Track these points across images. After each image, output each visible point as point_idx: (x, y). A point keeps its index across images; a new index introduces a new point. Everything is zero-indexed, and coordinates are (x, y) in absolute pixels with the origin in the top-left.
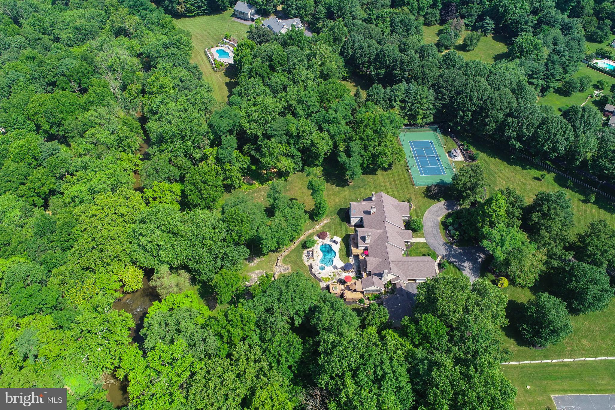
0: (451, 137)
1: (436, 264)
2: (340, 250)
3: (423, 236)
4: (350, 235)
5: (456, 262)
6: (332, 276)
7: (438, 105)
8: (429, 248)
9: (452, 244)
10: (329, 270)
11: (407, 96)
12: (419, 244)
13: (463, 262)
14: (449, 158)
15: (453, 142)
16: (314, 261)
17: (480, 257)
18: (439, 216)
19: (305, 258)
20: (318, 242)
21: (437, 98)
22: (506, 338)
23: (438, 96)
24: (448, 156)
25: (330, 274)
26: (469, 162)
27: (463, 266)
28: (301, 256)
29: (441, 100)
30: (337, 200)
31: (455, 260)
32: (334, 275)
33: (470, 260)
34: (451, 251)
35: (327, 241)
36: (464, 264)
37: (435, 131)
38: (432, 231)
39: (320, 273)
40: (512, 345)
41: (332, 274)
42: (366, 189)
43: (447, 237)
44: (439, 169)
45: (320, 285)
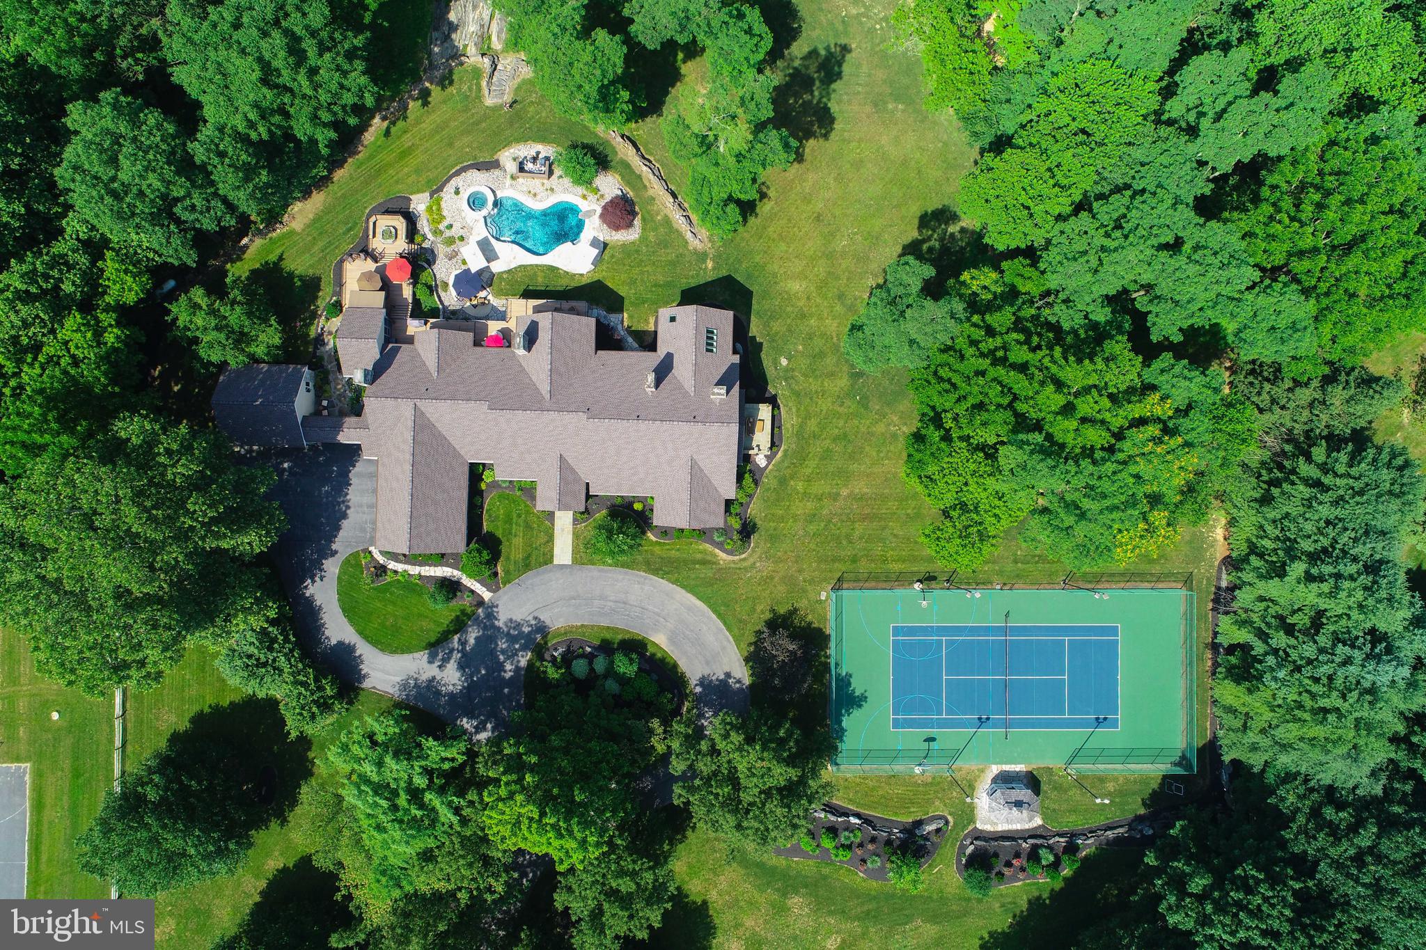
0: (1139, 819)
1: (457, 574)
2: (553, 269)
3: (578, 560)
4: (620, 309)
5: (463, 643)
6: (448, 233)
7: (1289, 798)
8: (527, 565)
9: (540, 651)
10: (476, 225)
11: (1337, 639)
12: (543, 538)
13: (461, 667)
14: (995, 769)
15: (1101, 820)
16: (513, 178)
17: (478, 729)
18: (672, 640)
19: (526, 150)
20: (592, 197)
21: (1331, 794)
22: (195, 708)
23: (1340, 806)
24: (1007, 768)
25: (457, 226)
26: (962, 848)
27: (446, 660)
28: (543, 140)
29: (1315, 813)
30: (795, 286)
31: (472, 641)
32: (450, 241)
33: (471, 689)
34: (512, 639)
35: (594, 228)
36: (452, 666)
37: (1183, 761)
38: (603, 598)
39: (457, 192)
40: (173, 719)
41: (455, 232)
42: (840, 399)
43: (569, 644)
44: (926, 709)
45: (418, 191)
